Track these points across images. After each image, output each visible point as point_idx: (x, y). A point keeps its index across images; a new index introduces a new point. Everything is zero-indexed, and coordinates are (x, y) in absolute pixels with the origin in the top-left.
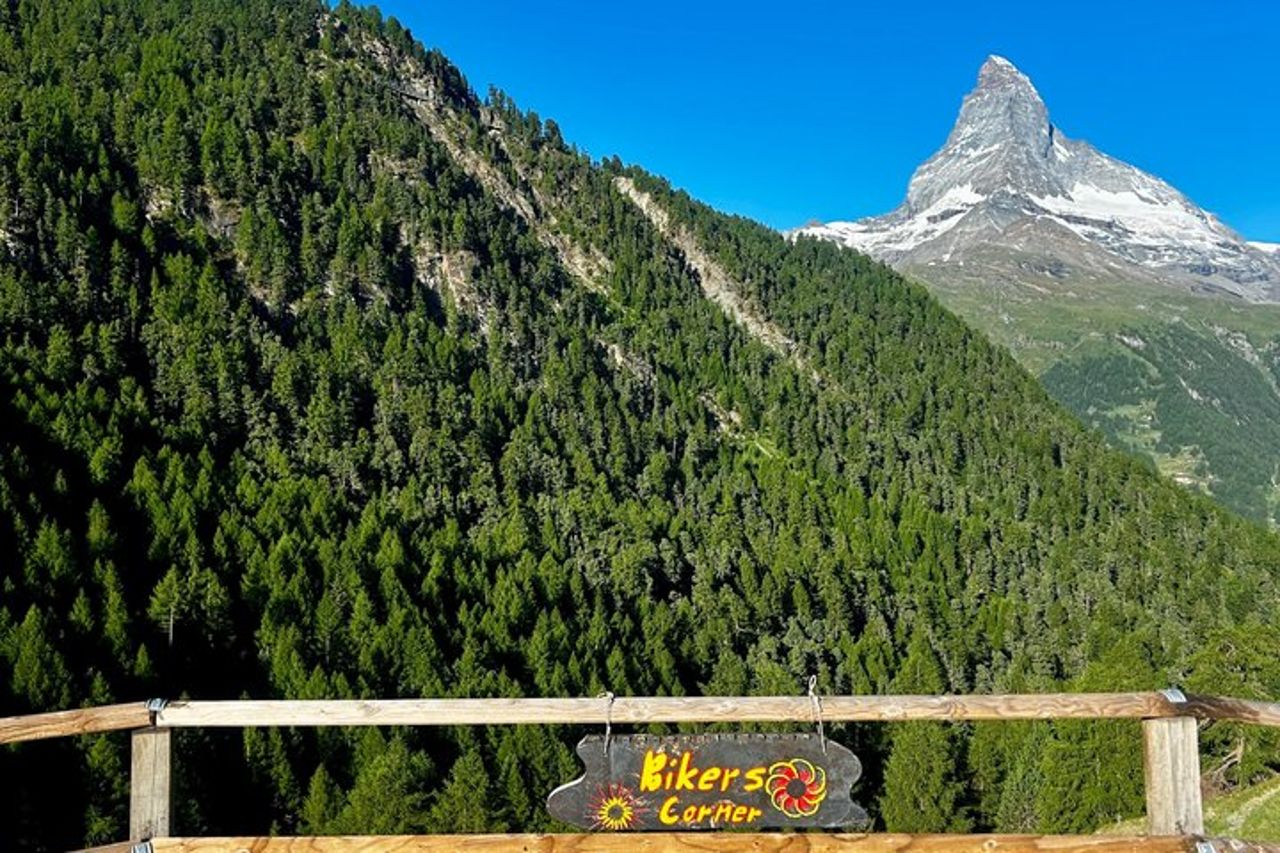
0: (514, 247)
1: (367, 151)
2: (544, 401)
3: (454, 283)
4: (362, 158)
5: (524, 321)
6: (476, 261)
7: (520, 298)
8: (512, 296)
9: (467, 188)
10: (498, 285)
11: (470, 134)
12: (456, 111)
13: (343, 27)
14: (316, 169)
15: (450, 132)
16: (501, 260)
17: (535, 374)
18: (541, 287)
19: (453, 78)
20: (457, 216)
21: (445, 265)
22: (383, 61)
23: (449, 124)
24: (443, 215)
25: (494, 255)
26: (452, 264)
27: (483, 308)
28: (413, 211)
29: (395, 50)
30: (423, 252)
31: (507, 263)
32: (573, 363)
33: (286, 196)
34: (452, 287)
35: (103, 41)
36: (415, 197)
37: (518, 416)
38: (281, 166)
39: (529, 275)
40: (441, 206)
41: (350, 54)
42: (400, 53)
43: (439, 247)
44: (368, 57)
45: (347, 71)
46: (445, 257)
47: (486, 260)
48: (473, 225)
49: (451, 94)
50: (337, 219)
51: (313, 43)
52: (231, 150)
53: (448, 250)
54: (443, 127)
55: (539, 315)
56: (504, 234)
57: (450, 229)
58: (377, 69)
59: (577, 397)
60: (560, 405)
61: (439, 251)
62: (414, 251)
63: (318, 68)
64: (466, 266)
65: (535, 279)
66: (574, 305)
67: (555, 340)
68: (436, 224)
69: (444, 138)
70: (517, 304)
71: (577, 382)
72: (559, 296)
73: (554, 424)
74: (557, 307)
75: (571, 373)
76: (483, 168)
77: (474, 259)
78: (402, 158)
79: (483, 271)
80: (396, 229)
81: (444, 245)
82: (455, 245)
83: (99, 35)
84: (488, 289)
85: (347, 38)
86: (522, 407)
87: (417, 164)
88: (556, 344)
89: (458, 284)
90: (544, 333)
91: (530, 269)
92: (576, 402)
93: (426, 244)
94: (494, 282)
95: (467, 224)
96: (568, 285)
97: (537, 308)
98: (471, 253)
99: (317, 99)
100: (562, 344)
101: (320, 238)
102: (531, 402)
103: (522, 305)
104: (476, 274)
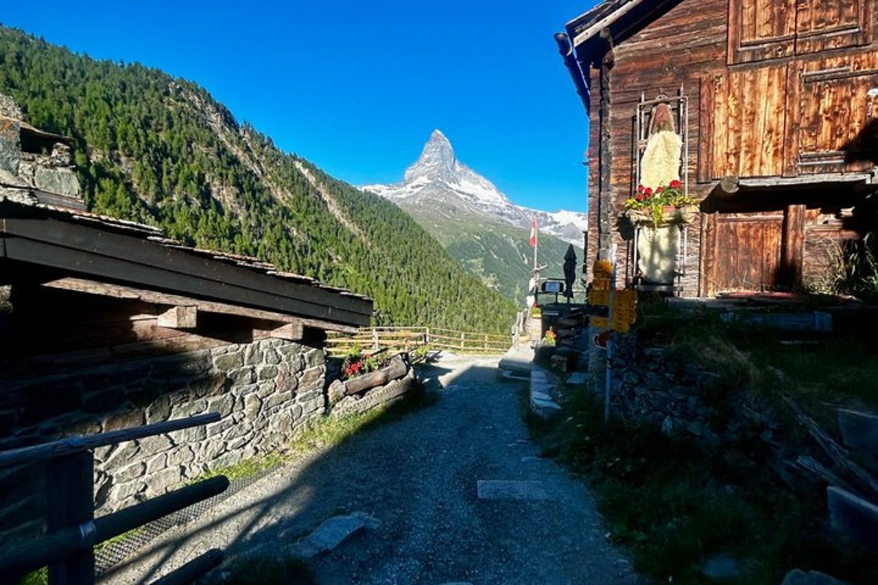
0: (253, 186)
1: (192, 142)
2: (265, 247)
4: (189, 145)
5: (257, 216)
6: (238, 191)
7: (256, 207)
8: (252, 206)
9: (234, 161)
11: (235, 139)
12: (230, 129)
13: (181, 89)
14: (169, 148)
15: (227, 137)
16: (248, 191)
17: (261, 237)
18: (264, 203)
19: (228, 115)
20: (230, 172)
21: (224, 192)
22: (198, 105)
23: (226, 134)
24: (224, 172)
25: (245, 189)
26: (227, 191)
27: (240, 210)
28: (211, 169)
29: (204, 101)
30: (215, 185)
31: (250, 193)
32: (277, 234)
33: (156, 158)
34: (227, 200)
35: (66, 80)
36: (212, 164)
38: (154, 145)
39: (259, 198)
40: (223, 167)
41: (184, 101)
42: (206, 102)
43: (222, 184)
44: (191, 103)
45: (182, 108)
46: (225, 188)
47: (242, 191)
48: (236, 177)
49: (227, 122)
50: (178, 170)
51: (167, 93)
52: (131, 136)
53: (226, 185)
54: (224, 135)
55: (263, 214)
56: (249, 181)
57: (227, 177)
58: (196, 109)
59: (278, 247)
60: (271, 250)
61: (222, 186)
62: (211, 184)
63: (169, 104)
64: (233, 192)
65: (262, 200)
66: (278, 211)
67: (270, 224)
68: (221, 175)
69: (224, 139)
70: (254, 209)
71: (278, 241)
72: (271, 207)
74: (270, 211)
75: (276, 238)
76: (240, 153)
78: (207, 147)
79: (240, 195)
80: (204, 175)
81: (224, 183)
82: (229, 184)
83: (64, 77)
84: (242, 202)
85: (182, 93)
87: (213, 150)
88: (270, 226)
89: (230, 200)
90: (265, 221)
91: (260, 196)
92: (278, 249)
93: (217, 183)
94: (245, 200)
95: (234, 176)
96: (275, 203)
97: (262, 211)
98: (236, 187)
99: (169, 118)
100: (272, 226)
101: (171, 177)
103: (256, 210)
104: (237, 196)
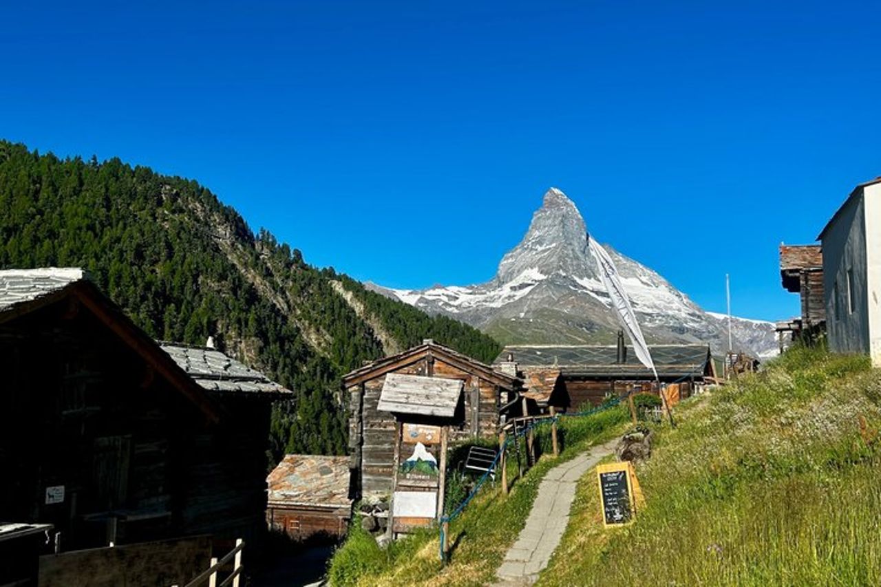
0: (280, 333)
1: (198, 276)
2: (300, 429)
3: (248, 356)
4: (195, 281)
5: (287, 379)
6: (261, 343)
7: (285, 365)
8: (281, 365)
9: (253, 297)
10: (273, 358)
11: (250, 259)
12: (242, 245)
13: (177, 194)
14: (168, 287)
15: (239, 258)
16: (275, 342)
17: (293, 410)
18: (296, 359)
19: (240, 225)
20: (251, 316)
21: (243, 345)
22: (201, 215)
23: (238, 253)
24: (243, 315)
25: (271, 339)
26: (247, 346)
27: (264, 371)
28: (226, 314)
29: (208, 208)
30: (230, 338)
31: (278, 344)
32: (315, 405)
33: (156, 305)
34: (247, 359)
36: (227, 304)
37: (285, 438)
38: (153, 289)
39: (289, 350)
40: (241, 310)
41: (181, 211)
42: (211, 210)
43: (240, 335)
44: (192, 213)
45: (181, 223)
46: (243, 341)
47: (267, 343)
48: (259, 321)
49: (240, 235)
50: (185, 321)
51: (160, 203)
52: (126, 279)
53: (246, 337)
54: (235, 255)
55: (296, 375)
56: (276, 325)
57: (247, 324)
58: (198, 220)
59: (318, 425)
60: (308, 431)
61: (240, 338)
62: (225, 338)
63: (164, 220)
64: (255, 346)
65: (293, 353)
66: (315, 367)
67: (305, 390)
68: (239, 321)
69: (235, 262)
70: (283, 369)
71: (317, 417)
72: (305, 362)
73: (305, 442)
74: (305, 369)
75: (314, 412)
76: (258, 280)
77: (261, 342)
78: (218, 281)
79: (265, 349)
80: (215, 323)
81: (243, 334)
82: (250, 334)
84: (267, 360)
85: (179, 201)
86: (287, 432)
87: (227, 284)
88: (305, 393)
89: (251, 357)
90: (298, 386)
91: (290, 347)
92: (317, 428)
93: (233, 333)
94: (271, 356)
95: (256, 320)
96: (312, 357)
97: (295, 371)
98: (258, 339)
99: (169, 246)
100: (308, 393)
101: (175, 331)
102: (292, 428)
103: (286, 369)
104: (261, 351)
